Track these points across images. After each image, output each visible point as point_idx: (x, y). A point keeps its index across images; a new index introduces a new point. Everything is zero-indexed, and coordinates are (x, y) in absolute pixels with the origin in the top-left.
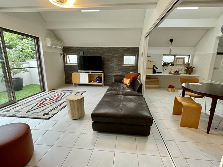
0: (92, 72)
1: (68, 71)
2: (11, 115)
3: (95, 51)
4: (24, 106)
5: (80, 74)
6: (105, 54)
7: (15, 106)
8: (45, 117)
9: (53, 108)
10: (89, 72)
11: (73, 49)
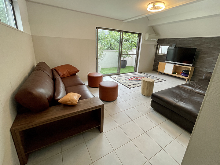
0: (179, 64)
1: (157, 60)
2: (116, 80)
3: (190, 42)
4: (122, 77)
5: (167, 64)
6: (203, 46)
7: (119, 76)
8: (129, 87)
9: (135, 83)
10: (176, 64)
11: (166, 41)
